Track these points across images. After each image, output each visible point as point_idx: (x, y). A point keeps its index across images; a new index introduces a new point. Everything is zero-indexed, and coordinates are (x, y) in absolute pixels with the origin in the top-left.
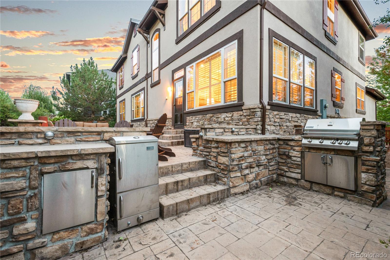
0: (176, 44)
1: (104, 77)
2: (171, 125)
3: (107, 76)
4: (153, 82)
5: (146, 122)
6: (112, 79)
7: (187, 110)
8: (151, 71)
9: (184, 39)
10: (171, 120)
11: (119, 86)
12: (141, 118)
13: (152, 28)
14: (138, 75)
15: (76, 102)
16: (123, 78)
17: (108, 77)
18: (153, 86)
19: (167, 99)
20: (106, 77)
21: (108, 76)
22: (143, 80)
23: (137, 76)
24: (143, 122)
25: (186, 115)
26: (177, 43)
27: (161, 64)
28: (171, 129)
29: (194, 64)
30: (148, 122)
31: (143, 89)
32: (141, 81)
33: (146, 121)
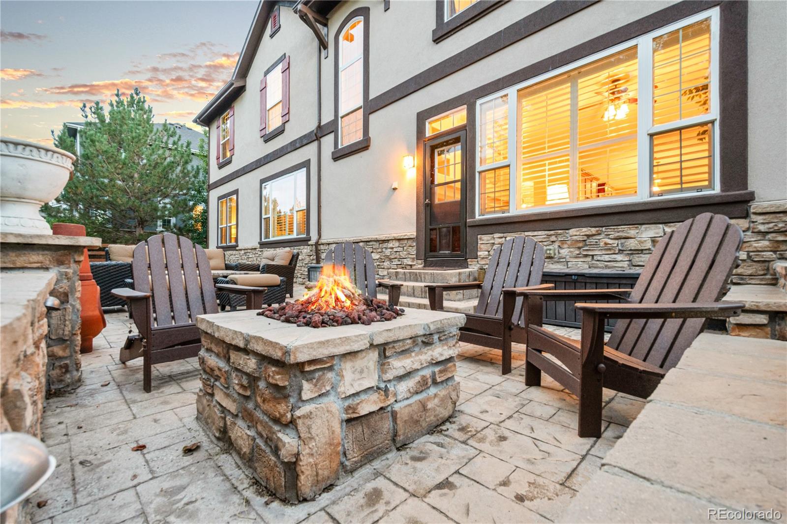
0: (434, 41)
1: (168, 138)
2: (415, 256)
3: (177, 136)
4: (340, 147)
5: (316, 248)
6: (189, 144)
7: (478, 217)
8: (333, 118)
9: (469, 25)
10: (415, 244)
11: (218, 158)
12: (294, 236)
13: (336, 11)
14: (284, 130)
15: (97, 196)
16: (231, 140)
17: (179, 140)
18: (339, 156)
19: (395, 189)
20: (176, 139)
21: (180, 136)
22: (304, 143)
23: (280, 131)
24: (302, 247)
25: (476, 230)
26: (437, 40)
27: (371, 98)
28: (411, 266)
29: (512, 91)
30: (322, 247)
31: (306, 164)
32: (298, 145)
33: (317, 244)
